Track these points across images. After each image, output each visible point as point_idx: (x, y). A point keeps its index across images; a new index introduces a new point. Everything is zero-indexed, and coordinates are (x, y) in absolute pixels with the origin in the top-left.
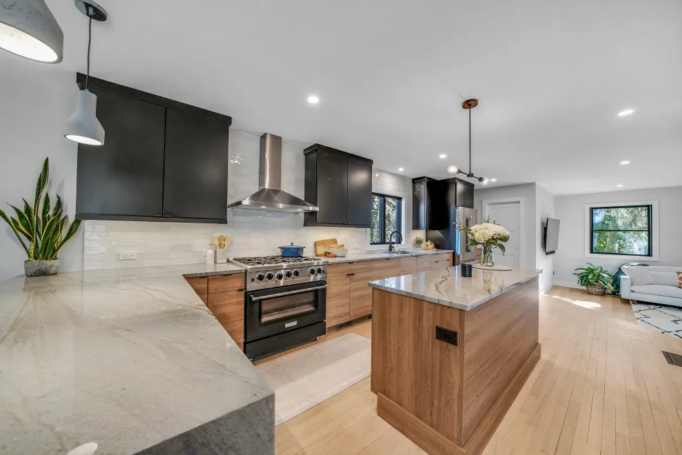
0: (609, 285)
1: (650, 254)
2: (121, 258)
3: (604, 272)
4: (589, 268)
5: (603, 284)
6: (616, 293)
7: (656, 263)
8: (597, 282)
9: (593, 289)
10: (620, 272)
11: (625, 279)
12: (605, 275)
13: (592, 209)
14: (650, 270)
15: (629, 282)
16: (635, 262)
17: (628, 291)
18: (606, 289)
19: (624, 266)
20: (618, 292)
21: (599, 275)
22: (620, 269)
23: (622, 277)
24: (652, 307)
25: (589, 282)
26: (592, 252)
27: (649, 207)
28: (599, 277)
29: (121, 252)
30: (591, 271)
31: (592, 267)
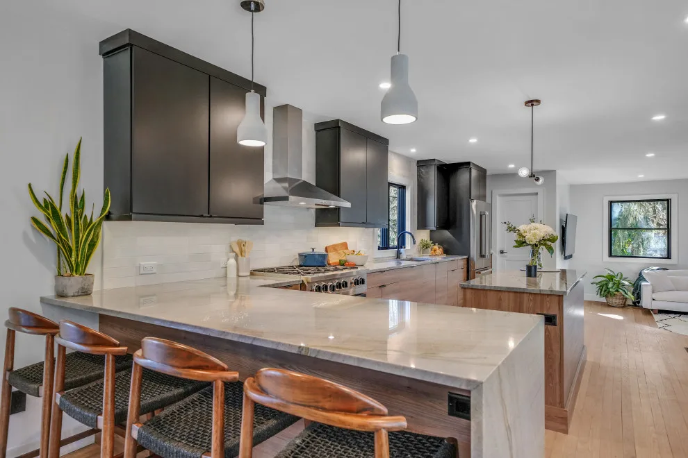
0: (630, 294)
1: (669, 257)
2: (142, 272)
3: (625, 279)
4: (610, 275)
5: (623, 293)
6: (636, 304)
7: (674, 266)
8: (617, 291)
9: (613, 301)
10: (640, 277)
11: (646, 287)
12: (626, 283)
13: (611, 203)
14: (670, 274)
15: (650, 288)
16: (655, 265)
17: (650, 300)
18: (626, 299)
19: (646, 271)
20: (639, 302)
21: (619, 283)
22: (640, 274)
23: (643, 283)
24: (672, 316)
25: (609, 291)
26: (610, 255)
27: (668, 201)
28: (619, 285)
29: (141, 263)
30: (611, 278)
31: (611, 274)
